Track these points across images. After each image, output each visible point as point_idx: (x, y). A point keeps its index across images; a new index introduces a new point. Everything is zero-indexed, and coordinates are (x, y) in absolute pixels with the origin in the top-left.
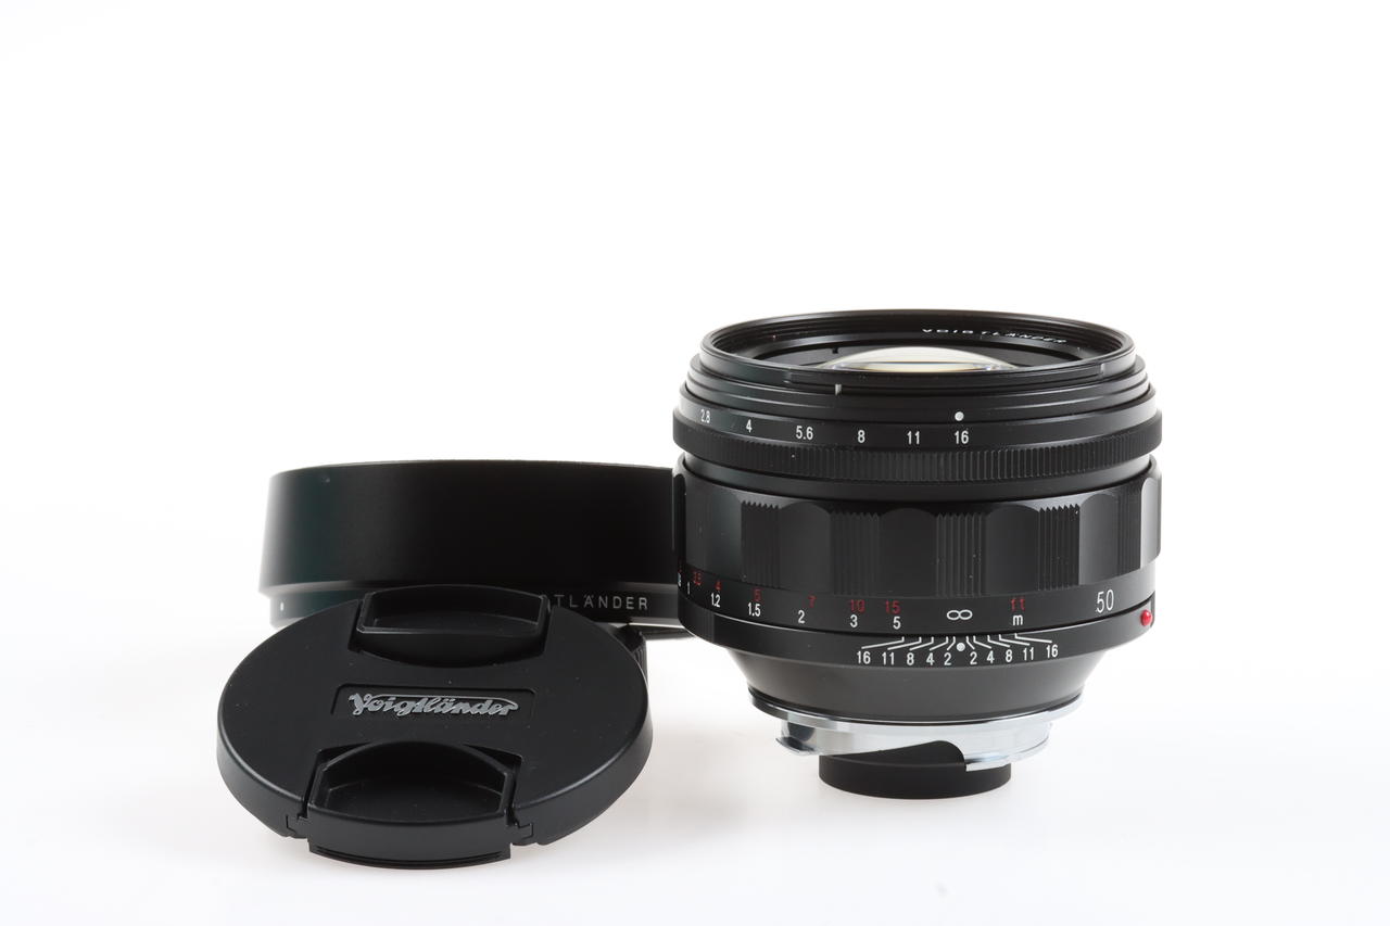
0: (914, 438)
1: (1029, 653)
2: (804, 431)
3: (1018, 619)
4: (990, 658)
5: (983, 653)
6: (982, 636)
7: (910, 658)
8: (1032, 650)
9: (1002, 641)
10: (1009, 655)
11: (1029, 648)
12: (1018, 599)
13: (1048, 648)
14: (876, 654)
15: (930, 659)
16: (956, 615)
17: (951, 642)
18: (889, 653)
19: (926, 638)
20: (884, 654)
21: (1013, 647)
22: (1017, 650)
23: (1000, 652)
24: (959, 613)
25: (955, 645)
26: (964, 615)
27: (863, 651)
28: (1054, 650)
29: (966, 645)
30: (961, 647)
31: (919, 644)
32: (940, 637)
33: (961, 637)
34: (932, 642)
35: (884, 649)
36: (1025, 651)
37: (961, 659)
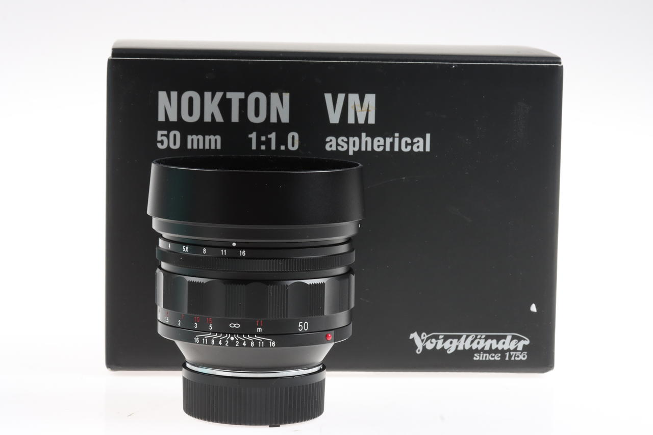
0: (224, 252)
1: (261, 344)
2: (185, 248)
3: (259, 330)
4: (244, 344)
5: (241, 342)
6: (241, 335)
7: (213, 341)
8: (263, 343)
9: (249, 338)
10: (252, 344)
11: (261, 342)
12: (259, 322)
13: (270, 343)
14: (201, 339)
15: (220, 343)
16: (233, 326)
17: (228, 336)
18: (205, 339)
19: (219, 334)
20: (204, 339)
21: (254, 340)
22: (256, 342)
23: (248, 342)
24: (235, 325)
25: (230, 338)
26: (237, 326)
27: (196, 337)
28: (273, 344)
29: (234, 338)
30: (232, 339)
31: (216, 336)
32: (224, 334)
33: (232, 335)
34: (221, 336)
35: (203, 337)
36: (260, 343)
37: (232, 344)
